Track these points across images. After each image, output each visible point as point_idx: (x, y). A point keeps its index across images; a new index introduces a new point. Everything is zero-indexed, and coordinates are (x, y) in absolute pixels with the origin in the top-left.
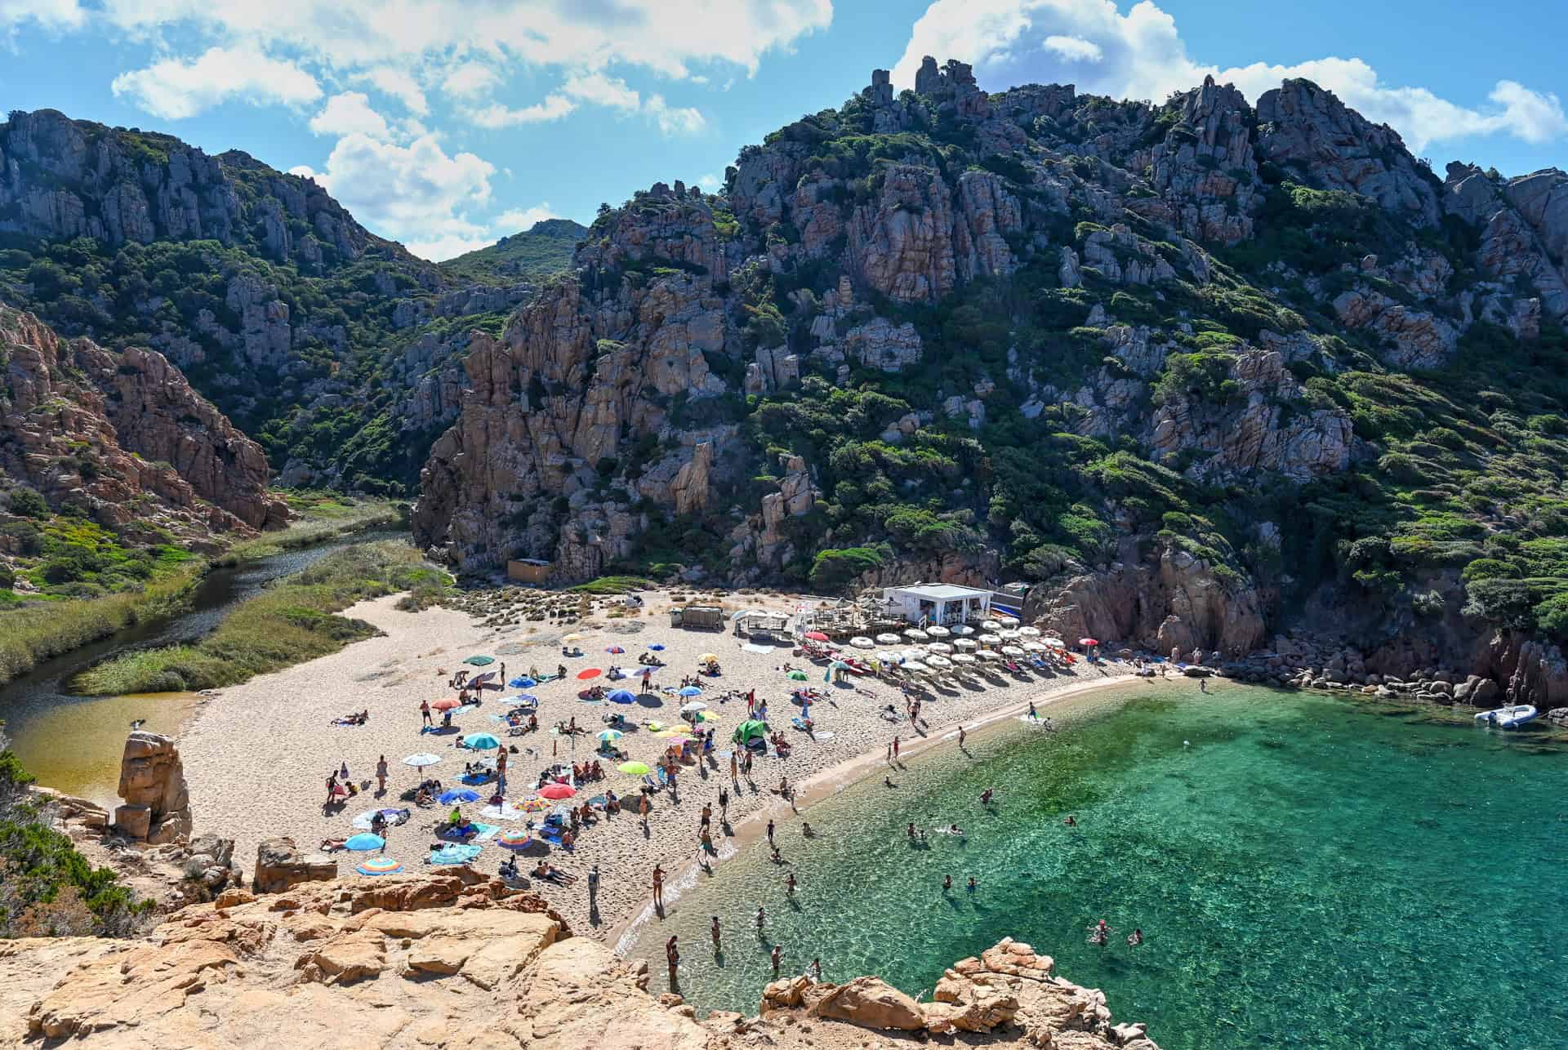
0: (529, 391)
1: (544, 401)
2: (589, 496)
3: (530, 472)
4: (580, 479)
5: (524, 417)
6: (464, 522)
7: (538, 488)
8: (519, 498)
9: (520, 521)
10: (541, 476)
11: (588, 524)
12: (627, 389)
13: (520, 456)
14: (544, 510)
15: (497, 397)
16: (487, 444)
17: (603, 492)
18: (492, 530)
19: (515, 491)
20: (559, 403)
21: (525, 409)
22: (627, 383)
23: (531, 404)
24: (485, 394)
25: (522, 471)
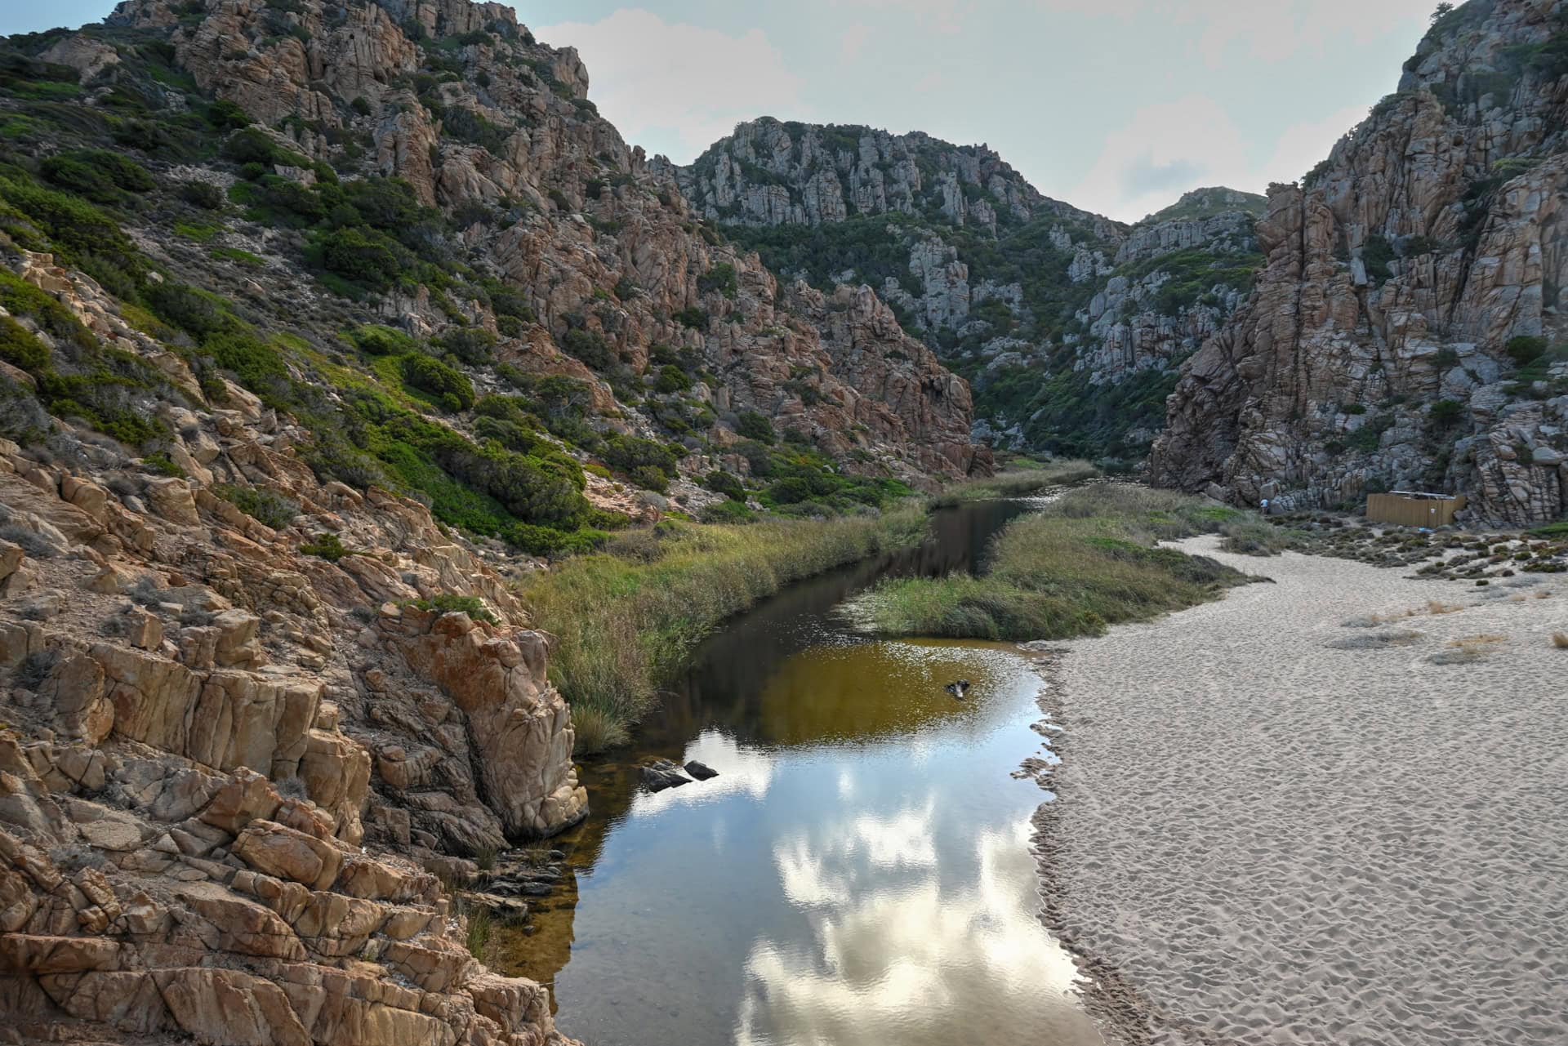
0: (1364, 257)
1: (1392, 266)
2: (1511, 394)
3: (1373, 370)
4: (1472, 374)
5: (1360, 290)
6: (1263, 447)
7: (1388, 393)
8: (1359, 410)
9: (1369, 439)
10: (1393, 374)
11: (1527, 432)
12: (1551, 229)
13: (1355, 351)
14: (1408, 423)
15: (1314, 267)
16: (1298, 335)
17: (1539, 385)
18: (1315, 456)
19: (1348, 399)
20: (1423, 266)
21: (1360, 277)
22: (1550, 219)
23: (1368, 271)
24: (1294, 267)
25: (1358, 370)
